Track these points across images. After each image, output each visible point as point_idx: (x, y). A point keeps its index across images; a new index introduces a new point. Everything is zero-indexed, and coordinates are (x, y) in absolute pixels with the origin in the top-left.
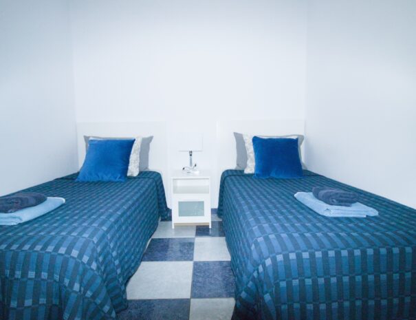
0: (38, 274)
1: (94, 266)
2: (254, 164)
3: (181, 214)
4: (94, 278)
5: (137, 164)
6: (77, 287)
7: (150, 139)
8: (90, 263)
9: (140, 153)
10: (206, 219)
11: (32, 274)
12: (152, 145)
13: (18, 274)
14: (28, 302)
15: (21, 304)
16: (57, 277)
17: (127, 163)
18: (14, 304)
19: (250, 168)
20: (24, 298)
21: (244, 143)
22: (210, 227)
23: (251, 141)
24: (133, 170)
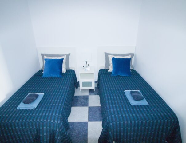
0: (47, 127)
1: (61, 124)
2: (112, 68)
3: (83, 86)
4: (62, 127)
5: (65, 68)
6: (58, 130)
7: (69, 54)
8: (60, 123)
9: (66, 63)
10: (93, 87)
11: (45, 128)
12: (70, 57)
13: (41, 128)
14: (45, 134)
15: (43, 135)
16: (52, 128)
17: (61, 69)
18: (41, 135)
19: (111, 70)
20: (44, 133)
21: (109, 59)
22: (94, 90)
23: (111, 58)
24: (64, 71)
